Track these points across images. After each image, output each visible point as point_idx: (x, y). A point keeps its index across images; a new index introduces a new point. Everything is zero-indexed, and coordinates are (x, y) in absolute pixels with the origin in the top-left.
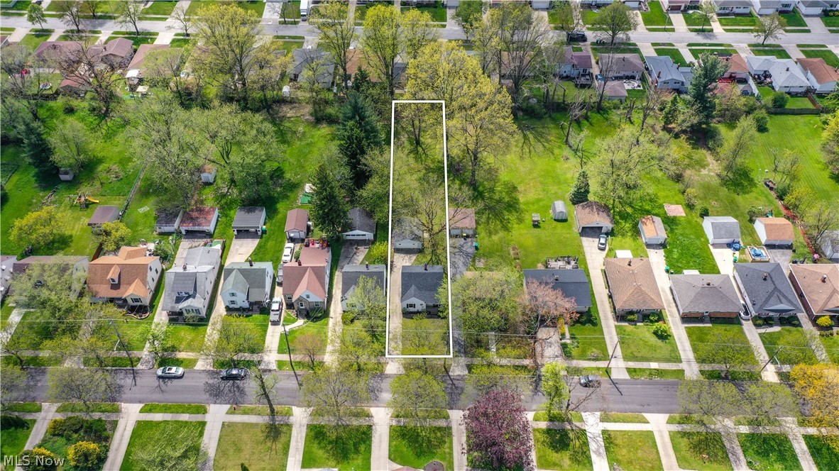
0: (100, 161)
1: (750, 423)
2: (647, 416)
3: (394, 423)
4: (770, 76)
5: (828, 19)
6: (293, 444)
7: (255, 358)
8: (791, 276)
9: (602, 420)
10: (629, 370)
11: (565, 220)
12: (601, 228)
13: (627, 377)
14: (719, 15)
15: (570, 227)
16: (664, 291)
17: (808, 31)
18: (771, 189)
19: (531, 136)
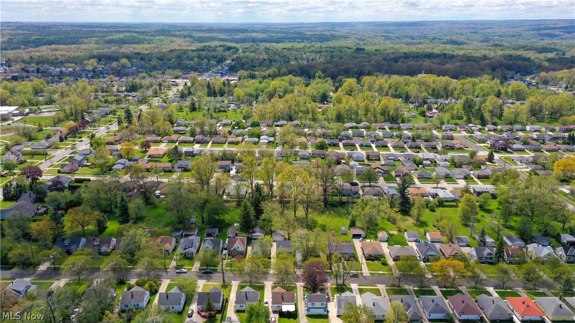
0: (145, 217)
1: (419, 287)
2: (377, 285)
3: (273, 285)
4: (438, 195)
5: (467, 180)
6: (232, 290)
7: (216, 268)
8: (440, 250)
9: (358, 286)
10: (370, 273)
11: (346, 234)
12: (361, 235)
13: (370, 275)
14: (418, 178)
15: (348, 236)
16: (387, 253)
17: (458, 184)
18: (435, 227)
19: (332, 212)
